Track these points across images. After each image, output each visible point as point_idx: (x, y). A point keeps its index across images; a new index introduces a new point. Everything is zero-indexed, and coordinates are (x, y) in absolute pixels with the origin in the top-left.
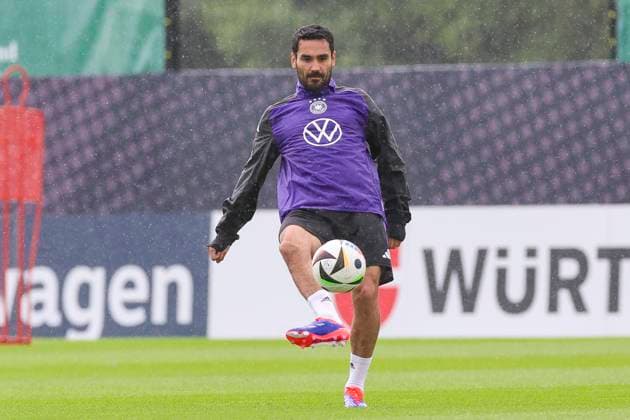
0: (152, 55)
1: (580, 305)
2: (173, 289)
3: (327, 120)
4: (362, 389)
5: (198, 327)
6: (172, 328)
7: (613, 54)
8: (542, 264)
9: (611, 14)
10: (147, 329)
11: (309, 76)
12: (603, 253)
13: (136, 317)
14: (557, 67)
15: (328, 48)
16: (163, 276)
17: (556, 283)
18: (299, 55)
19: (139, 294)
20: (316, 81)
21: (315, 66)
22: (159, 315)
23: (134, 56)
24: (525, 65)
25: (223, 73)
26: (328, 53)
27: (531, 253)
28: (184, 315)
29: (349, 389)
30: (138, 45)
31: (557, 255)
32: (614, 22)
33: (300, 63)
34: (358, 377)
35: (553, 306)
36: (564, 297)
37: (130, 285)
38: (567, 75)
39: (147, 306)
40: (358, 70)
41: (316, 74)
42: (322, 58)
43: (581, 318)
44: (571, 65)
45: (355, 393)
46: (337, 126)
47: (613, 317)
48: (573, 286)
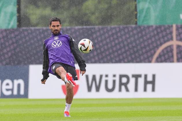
0: (13, 23)
1: (127, 90)
2: (19, 86)
3: (58, 41)
4: (69, 112)
5: (26, 95)
6: (19, 96)
7: (136, 23)
8: (117, 79)
9: (136, 13)
10: (12, 96)
11: (54, 31)
12: (133, 76)
13: (9, 93)
14: (121, 27)
15: (59, 23)
16: (16, 82)
17: (121, 84)
18: (52, 25)
19: (10, 87)
20: (56, 32)
21: (56, 28)
22: (15, 92)
23: (9, 24)
24: (113, 26)
25: (33, 28)
26: (59, 24)
27: (114, 76)
28: (22, 92)
29: (65, 112)
30: (10, 21)
31: (121, 76)
32: (136, 15)
33: (52, 27)
34: (68, 109)
35: (120, 90)
36: (123, 87)
37: (8, 84)
38: (124, 29)
39: (12, 90)
40: (68, 27)
41: (56, 30)
42: (58, 26)
43: (128, 93)
44: (125, 26)
45: (67, 113)
46: (61, 42)
47: (136, 93)
48: (126, 85)
